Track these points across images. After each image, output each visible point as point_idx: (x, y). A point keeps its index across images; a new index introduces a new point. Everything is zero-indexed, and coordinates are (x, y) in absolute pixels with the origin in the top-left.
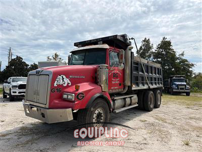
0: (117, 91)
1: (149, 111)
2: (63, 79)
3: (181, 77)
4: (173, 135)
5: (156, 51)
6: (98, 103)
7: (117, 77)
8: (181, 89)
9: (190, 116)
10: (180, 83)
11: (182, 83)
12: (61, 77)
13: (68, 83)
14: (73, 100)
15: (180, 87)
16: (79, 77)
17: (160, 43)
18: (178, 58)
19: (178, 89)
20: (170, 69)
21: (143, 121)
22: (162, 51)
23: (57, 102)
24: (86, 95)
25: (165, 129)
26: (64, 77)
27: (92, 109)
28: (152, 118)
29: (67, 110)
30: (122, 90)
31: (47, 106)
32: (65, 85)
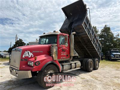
0: (65, 59)
1: (90, 72)
2: (28, 53)
3: (116, 49)
4: (98, 88)
5: (100, 33)
6: (50, 67)
7: (65, 51)
8: (117, 57)
9: (115, 76)
10: (116, 54)
11: (118, 54)
12: (27, 52)
13: (32, 56)
14: (32, 66)
15: (116, 56)
16: (39, 52)
17: (103, 28)
18: (115, 38)
19: (115, 57)
20: (110, 44)
21: (82, 78)
22: (104, 34)
23: (24, 66)
24: (41, 63)
25: (95, 84)
26: (29, 52)
27: (45, 71)
28: (89, 76)
29: (28, 71)
30: (69, 59)
31: (19, 69)
32: (30, 57)
